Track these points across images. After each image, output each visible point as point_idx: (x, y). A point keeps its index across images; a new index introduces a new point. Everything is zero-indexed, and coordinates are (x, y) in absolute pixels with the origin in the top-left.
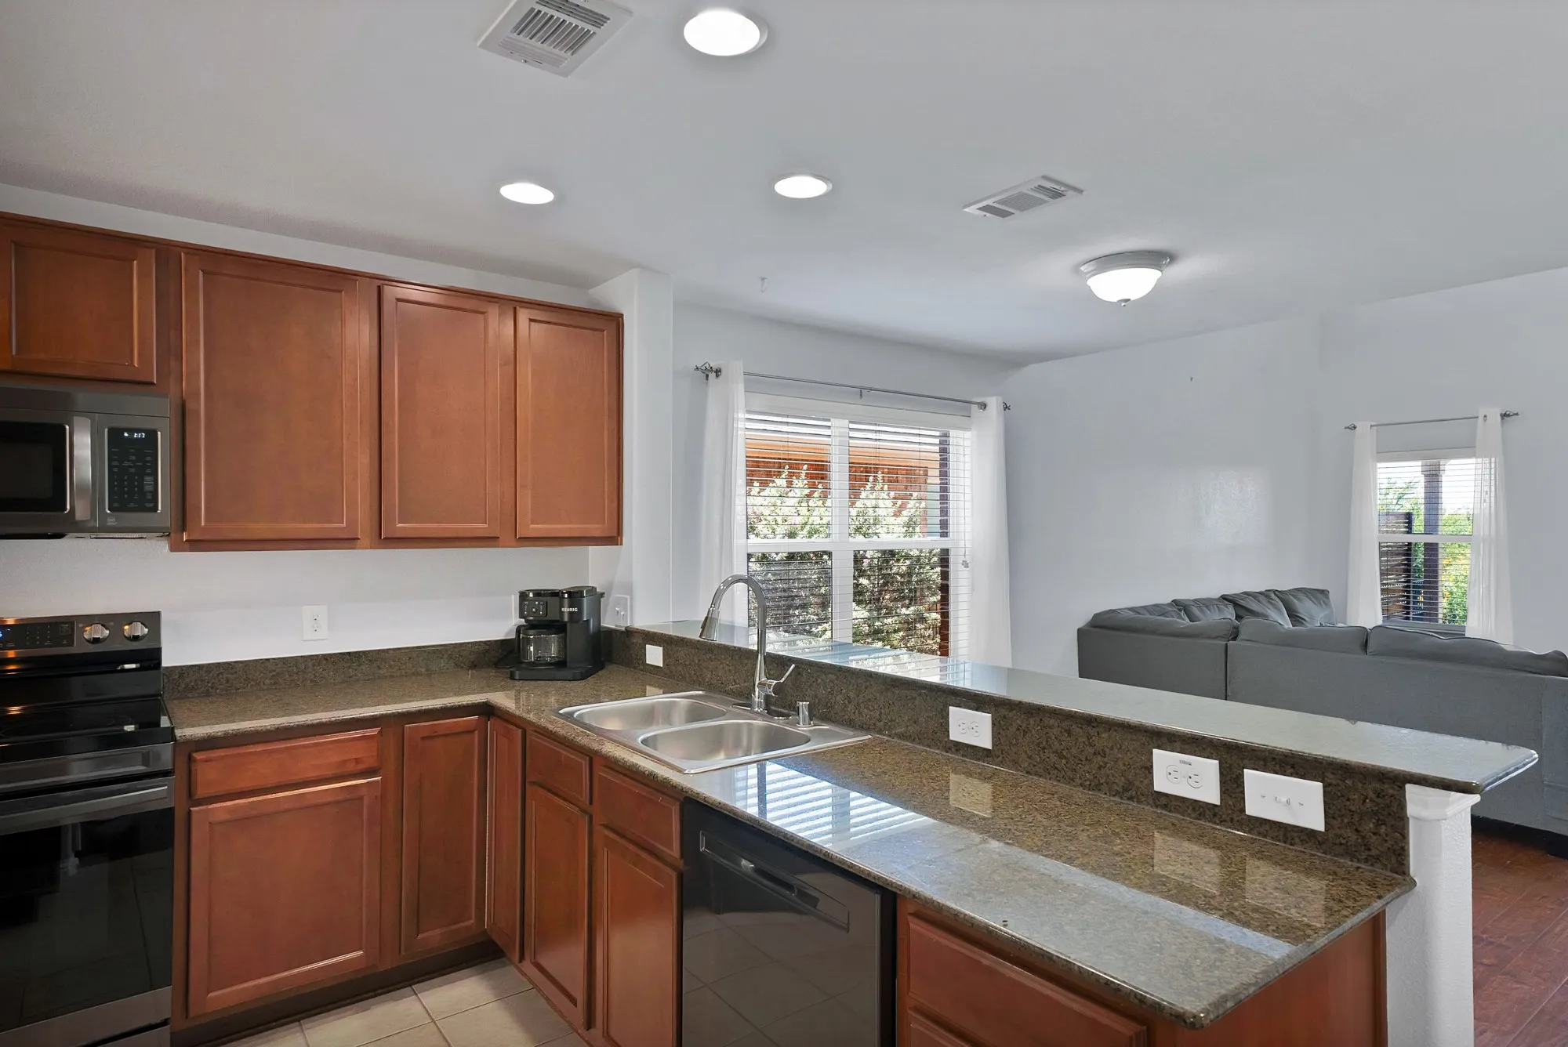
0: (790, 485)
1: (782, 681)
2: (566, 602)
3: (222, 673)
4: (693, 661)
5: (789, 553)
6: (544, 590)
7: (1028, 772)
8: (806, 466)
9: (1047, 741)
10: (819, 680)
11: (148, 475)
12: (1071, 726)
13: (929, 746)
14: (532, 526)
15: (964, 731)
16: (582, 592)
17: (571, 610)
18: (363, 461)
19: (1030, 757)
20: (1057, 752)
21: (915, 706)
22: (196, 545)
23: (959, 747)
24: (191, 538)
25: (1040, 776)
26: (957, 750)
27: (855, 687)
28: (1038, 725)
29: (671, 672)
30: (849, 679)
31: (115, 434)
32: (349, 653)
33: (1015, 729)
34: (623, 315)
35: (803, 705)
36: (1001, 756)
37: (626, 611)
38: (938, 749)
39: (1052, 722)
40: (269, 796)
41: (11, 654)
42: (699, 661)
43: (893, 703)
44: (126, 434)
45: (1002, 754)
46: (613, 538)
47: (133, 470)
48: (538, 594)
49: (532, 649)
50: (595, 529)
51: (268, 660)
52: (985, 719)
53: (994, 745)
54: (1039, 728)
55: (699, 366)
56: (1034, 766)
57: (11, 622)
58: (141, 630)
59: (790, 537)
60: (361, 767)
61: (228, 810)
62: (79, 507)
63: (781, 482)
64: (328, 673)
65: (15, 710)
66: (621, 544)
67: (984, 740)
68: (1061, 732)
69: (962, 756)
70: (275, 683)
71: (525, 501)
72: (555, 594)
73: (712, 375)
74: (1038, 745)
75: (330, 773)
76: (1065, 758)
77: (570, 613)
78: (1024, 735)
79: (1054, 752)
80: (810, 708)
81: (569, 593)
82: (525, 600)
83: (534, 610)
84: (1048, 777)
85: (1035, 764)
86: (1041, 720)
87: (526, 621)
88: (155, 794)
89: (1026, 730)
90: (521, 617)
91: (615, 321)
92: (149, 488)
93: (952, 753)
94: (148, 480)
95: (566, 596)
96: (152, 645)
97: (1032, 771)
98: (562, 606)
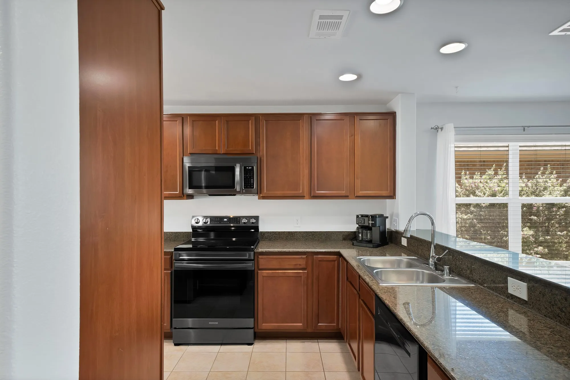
0: (496, 174)
1: (440, 257)
2: (370, 219)
3: (273, 234)
4: (415, 245)
5: (490, 204)
6: (364, 215)
7: (545, 316)
8: (494, 165)
9: (554, 302)
10: (457, 258)
11: (252, 178)
12: (567, 296)
13: (500, 294)
14: (360, 192)
15: (514, 290)
16: (376, 216)
17: (372, 222)
18: (306, 172)
19: (546, 308)
20: (560, 308)
21: (494, 274)
22: (264, 198)
23: (512, 297)
24: (262, 196)
25: (552, 319)
26: (512, 298)
27: (470, 263)
28: (550, 293)
29: (409, 248)
30: (468, 259)
31: (245, 168)
32: (306, 232)
33: (538, 293)
34: (395, 113)
35: (446, 267)
36: (532, 305)
37: (397, 224)
38: (504, 296)
39: (557, 292)
40: (276, 271)
41: (232, 225)
42: (417, 245)
43: (485, 272)
44: (247, 168)
45: (533, 304)
46: (392, 196)
47: (249, 177)
48: (362, 216)
49: (360, 235)
50: (384, 193)
51: (285, 232)
52: (524, 285)
53: (528, 299)
54: (550, 294)
55: (432, 127)
56: (548, 313)
57: (231, 217)
58: (254, 221)
59: (492, 196)
60: (301, 267)
61: (268, 273)
62: (238, 188)
63: (491, 172)
64: (301, 237)
65: (234, 239)
66: (395, 199)
67: (524, 296)
68: (562, 298)
69: (514, 301)
70: (287, 239)
71: (358, 183)
72: (367, 216)
73: (440, 130)
74: (550, 303)
75: (292, 267)
76: (564, 312)
77: (372, 223)
78: (543, 297)
79: (558, 308)
80: (450, 269)
81: (371, 216)
82: (358, 218)
83: (360, 221)
84: (555, 320)
85: (549, 312)
86: (551, 290)
87: (359, 225)
88: (249, 265)
89: (544, 294)
90: (357, 224)
91: (392, 115)
92: (252, 182)
93: (510, 299)
94: (252, 180)
95: (370, 217)
96: (256, 225)
97: (547, 316)
98: (369, 221)
